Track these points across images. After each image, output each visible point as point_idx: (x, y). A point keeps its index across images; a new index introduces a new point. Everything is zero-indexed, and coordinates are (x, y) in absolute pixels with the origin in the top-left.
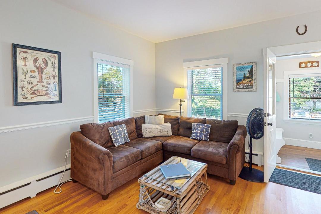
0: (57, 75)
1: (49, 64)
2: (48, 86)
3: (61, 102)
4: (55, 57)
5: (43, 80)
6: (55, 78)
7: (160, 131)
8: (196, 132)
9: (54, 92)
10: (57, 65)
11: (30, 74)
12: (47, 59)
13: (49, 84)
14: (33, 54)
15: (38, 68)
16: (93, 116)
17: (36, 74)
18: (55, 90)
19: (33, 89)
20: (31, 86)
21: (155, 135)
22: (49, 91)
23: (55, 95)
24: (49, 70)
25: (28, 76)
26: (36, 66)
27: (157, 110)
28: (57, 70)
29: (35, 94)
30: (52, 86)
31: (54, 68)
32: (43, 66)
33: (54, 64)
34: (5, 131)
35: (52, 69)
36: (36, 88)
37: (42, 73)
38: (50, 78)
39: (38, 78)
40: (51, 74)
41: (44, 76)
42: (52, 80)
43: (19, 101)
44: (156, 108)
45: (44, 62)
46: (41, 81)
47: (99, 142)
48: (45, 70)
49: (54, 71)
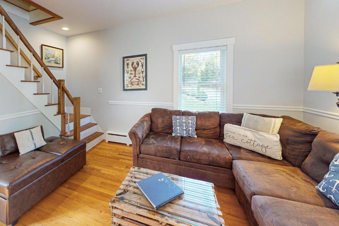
0: (144, 71)
1: (140, 64)
2: (139, 79)
3: (147, 90)
4: (143, 58)
5: (136, 75)
6: (143, 73)
7: (249, 141)
8: (332, 178)
9: (142, 82)
10: (144, 64)
11: (130, 72)
12: (139, 61)
13: (139, 77)
14: (132, 60)
15: (134, 68)
16: (173, 103)
17: (133, 72)
18: (143, 81)
19: (131, 81)
20: (130, 79)
21: (240, 144)
22: (139, 82)
23: (143, 84)
24: (140, 68)
25: (129, 74)
26: (133, 67)
27: (306, 111)
28: (144, 67)
29: (133, 84)
30: (141, 79)
31: (142, 66)
32: (136, 66)
33: (142, 63)
34: (123, 104)
35: (142, 67)
36: (133, 81)
37: (136, 71)
38: (140, 74)
39: (134, 74)
40: (141, 71)
41: (137, 73)
42: (141, 75)
43: (125, 88)
44: (304, 106)
45: (137, 64)
46: (135, 76)
47: (161, 126)
48: (137, 69)
49: (143, 68)
